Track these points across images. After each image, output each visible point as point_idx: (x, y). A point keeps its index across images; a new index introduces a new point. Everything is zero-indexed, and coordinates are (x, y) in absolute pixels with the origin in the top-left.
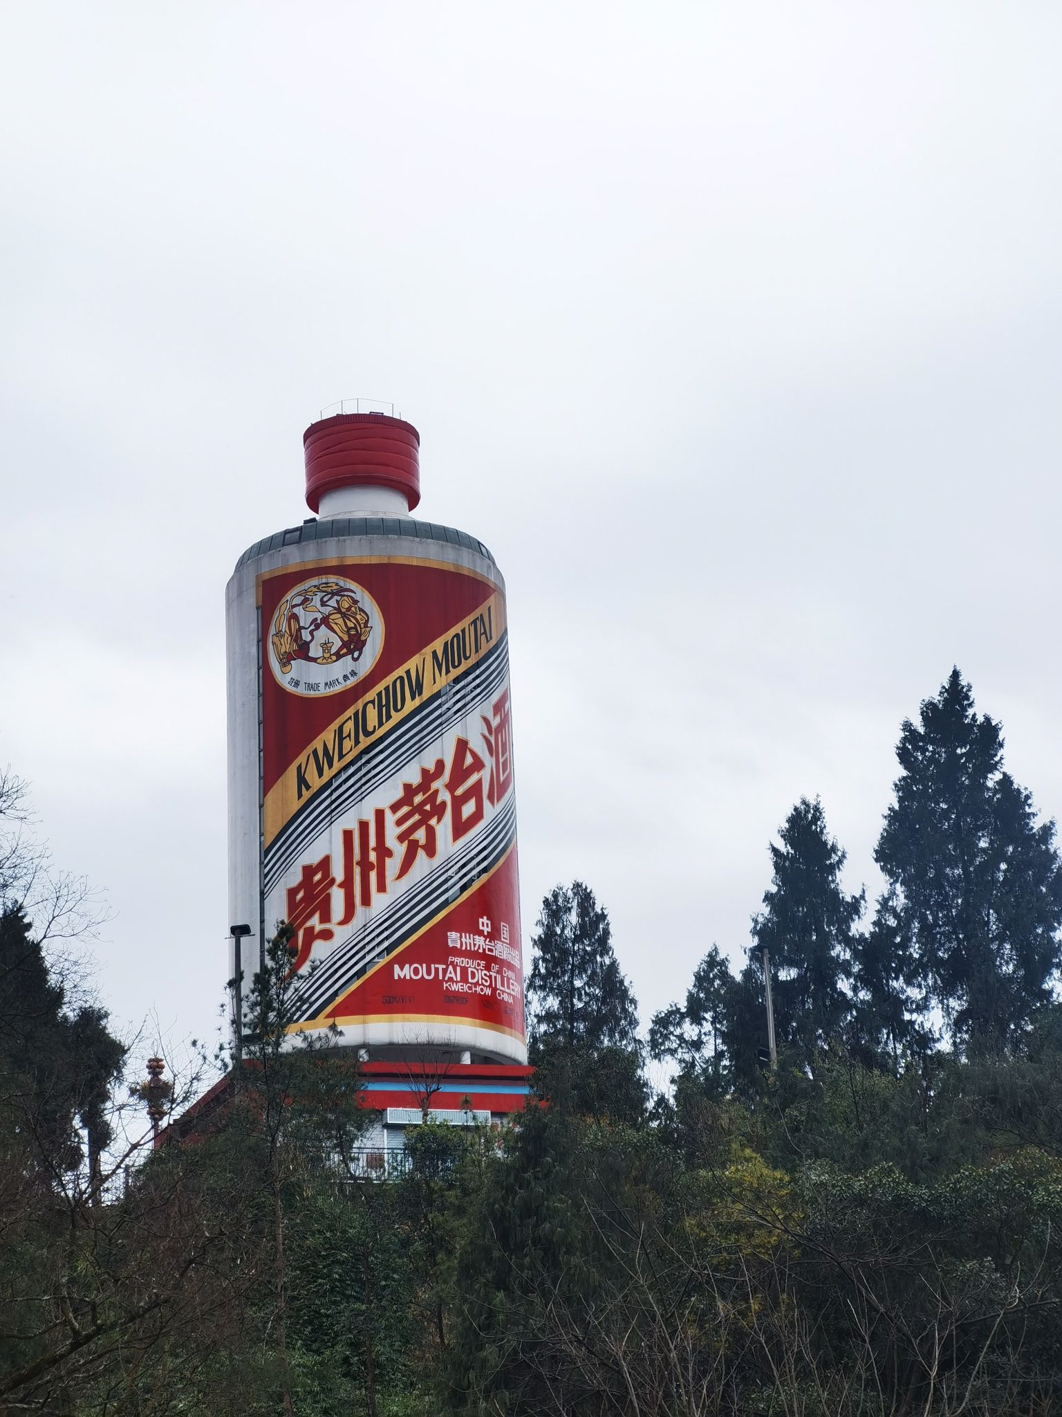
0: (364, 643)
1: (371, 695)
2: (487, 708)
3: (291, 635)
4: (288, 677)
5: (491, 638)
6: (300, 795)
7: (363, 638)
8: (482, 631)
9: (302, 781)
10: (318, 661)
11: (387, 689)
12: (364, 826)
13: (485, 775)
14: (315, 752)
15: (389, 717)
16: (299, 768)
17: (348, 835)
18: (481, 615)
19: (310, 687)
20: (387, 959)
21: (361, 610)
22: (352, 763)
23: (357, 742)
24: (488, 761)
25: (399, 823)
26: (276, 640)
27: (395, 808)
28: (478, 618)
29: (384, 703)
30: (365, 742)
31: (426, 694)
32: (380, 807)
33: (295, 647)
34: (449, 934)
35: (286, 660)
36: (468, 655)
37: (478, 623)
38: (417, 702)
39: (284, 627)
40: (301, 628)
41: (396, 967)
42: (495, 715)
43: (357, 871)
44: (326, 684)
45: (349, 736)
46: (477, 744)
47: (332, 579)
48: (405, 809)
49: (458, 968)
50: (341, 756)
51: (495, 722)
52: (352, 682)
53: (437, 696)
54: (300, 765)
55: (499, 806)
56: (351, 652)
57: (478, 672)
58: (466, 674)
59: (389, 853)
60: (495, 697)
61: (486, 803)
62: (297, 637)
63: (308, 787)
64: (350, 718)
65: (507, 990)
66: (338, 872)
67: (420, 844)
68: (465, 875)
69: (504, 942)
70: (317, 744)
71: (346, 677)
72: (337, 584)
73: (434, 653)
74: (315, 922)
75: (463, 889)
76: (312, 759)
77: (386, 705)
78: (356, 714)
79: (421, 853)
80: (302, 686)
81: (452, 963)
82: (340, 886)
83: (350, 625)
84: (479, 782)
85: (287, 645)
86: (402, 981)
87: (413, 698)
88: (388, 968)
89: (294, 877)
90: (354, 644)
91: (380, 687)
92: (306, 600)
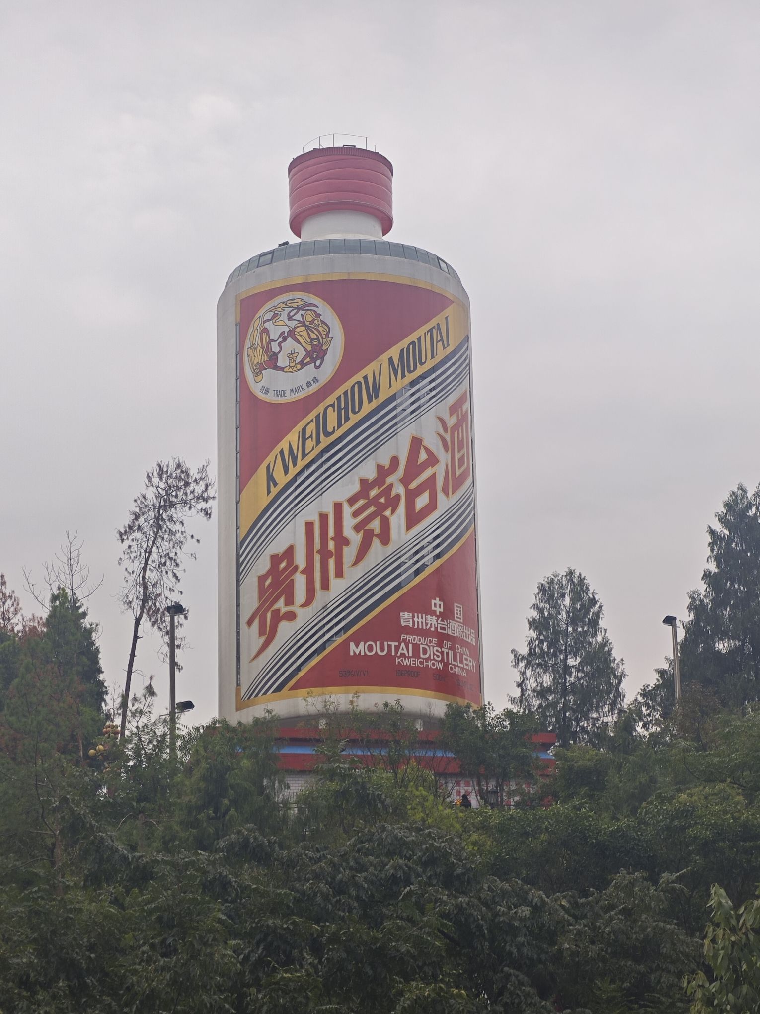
0: (325, 352)
1: (331, 399)
2: (442, 409)
3: (263, 348)
4: (260, 385)
5: (448, 345)
6: (269, 492)
7: (324, 348)
8: (439, 339)
9: (271, 479)
10: (286, 370)
11: (346, 393)
12: (323, 517)
13: (439, 470)
14: (282, 452)
15: (347, 419)
16: (268, 467)
17: (309, 526)
18: (438, 324)
19: (278, 393)
20: (344, 637)
21: (323, 322)
22: (313, 462)
23: (318, 442)
24: (444, 458)
25: (355, 514)
26: (250, 352)
27: (352, 501)
28: (434, 327)
29: (343, 406)
30: (325, 442)
31: (382, 397)
32: (338, 499)
33: (266, 358)
34: (401, 614)
35: (258, 370)
36: (423, 361)
37: (435, 331)
38: (375, 403)
39: (257, 341)
40: (271, 341)
41: (352, 645)
42: (451, 415)
43: (317, 558)
44: (292, 391)
45: (311, 436)
46: (431, 442)
47: (298, 295)
48: (361, 502)
49: (410, 645)
50: (304, 455)
51: (451, 421)
52: (315, 387)
53: (393, 398)
54: (269, 464)
55: (454, 498)
56: (314, 361)
57: (433, 376)
58: (423, 377)
59: (347, 542)
60: (452, 399)
61: (440, 496)
62: (267, 349)
63: (275, 484)
64: (312, 420)
65: (459, 665)
66: (300, 560)
67: (375, 533)
68: (417, 561)
69: (457, 621)
70: (284, 445)
71: (309, 384)
72: (302, 300)
73: (391, 360)
74: (280, 604)
75: (417, 572)
76: (279, 459)
77: (345, 408)
78: (318, 417)
79: (376, 542)
80: (271, 393)
81: (404, 640)
82: (302, 572)
83: (313, 336)
84: (434, 477)
85: (260, 357)
86: (357, 656)
87: (370, 401)
88: (345, 645)
89: (263, 565)
90: (316, 354)
91: (340, 392)
92: (275, 315)
